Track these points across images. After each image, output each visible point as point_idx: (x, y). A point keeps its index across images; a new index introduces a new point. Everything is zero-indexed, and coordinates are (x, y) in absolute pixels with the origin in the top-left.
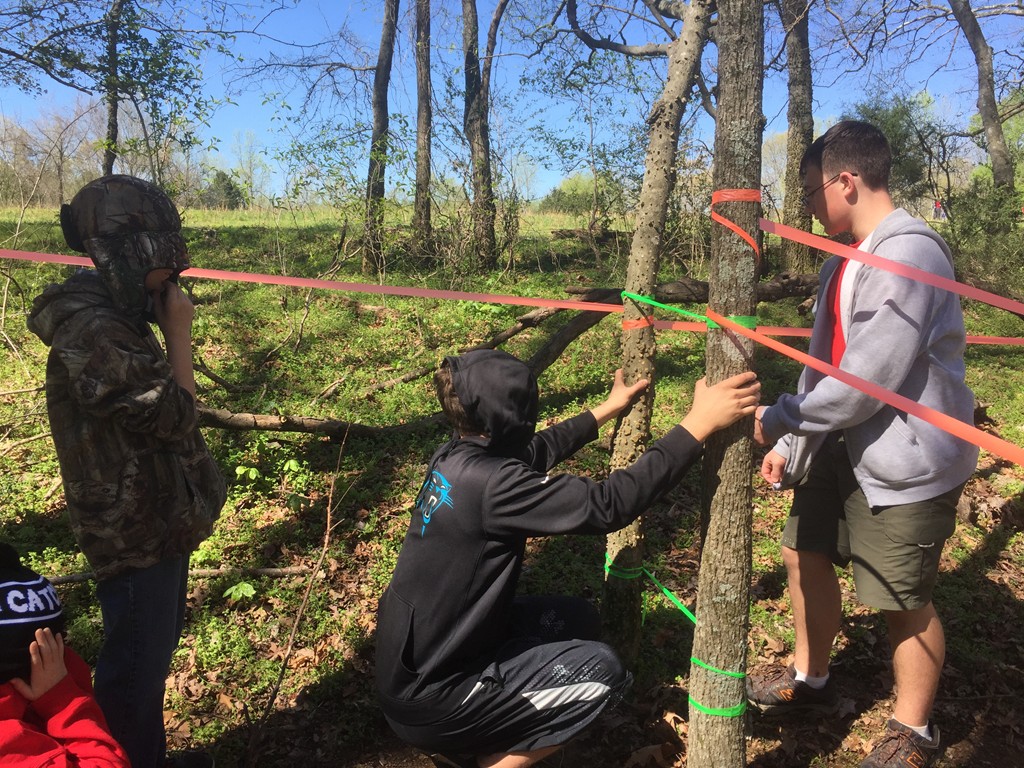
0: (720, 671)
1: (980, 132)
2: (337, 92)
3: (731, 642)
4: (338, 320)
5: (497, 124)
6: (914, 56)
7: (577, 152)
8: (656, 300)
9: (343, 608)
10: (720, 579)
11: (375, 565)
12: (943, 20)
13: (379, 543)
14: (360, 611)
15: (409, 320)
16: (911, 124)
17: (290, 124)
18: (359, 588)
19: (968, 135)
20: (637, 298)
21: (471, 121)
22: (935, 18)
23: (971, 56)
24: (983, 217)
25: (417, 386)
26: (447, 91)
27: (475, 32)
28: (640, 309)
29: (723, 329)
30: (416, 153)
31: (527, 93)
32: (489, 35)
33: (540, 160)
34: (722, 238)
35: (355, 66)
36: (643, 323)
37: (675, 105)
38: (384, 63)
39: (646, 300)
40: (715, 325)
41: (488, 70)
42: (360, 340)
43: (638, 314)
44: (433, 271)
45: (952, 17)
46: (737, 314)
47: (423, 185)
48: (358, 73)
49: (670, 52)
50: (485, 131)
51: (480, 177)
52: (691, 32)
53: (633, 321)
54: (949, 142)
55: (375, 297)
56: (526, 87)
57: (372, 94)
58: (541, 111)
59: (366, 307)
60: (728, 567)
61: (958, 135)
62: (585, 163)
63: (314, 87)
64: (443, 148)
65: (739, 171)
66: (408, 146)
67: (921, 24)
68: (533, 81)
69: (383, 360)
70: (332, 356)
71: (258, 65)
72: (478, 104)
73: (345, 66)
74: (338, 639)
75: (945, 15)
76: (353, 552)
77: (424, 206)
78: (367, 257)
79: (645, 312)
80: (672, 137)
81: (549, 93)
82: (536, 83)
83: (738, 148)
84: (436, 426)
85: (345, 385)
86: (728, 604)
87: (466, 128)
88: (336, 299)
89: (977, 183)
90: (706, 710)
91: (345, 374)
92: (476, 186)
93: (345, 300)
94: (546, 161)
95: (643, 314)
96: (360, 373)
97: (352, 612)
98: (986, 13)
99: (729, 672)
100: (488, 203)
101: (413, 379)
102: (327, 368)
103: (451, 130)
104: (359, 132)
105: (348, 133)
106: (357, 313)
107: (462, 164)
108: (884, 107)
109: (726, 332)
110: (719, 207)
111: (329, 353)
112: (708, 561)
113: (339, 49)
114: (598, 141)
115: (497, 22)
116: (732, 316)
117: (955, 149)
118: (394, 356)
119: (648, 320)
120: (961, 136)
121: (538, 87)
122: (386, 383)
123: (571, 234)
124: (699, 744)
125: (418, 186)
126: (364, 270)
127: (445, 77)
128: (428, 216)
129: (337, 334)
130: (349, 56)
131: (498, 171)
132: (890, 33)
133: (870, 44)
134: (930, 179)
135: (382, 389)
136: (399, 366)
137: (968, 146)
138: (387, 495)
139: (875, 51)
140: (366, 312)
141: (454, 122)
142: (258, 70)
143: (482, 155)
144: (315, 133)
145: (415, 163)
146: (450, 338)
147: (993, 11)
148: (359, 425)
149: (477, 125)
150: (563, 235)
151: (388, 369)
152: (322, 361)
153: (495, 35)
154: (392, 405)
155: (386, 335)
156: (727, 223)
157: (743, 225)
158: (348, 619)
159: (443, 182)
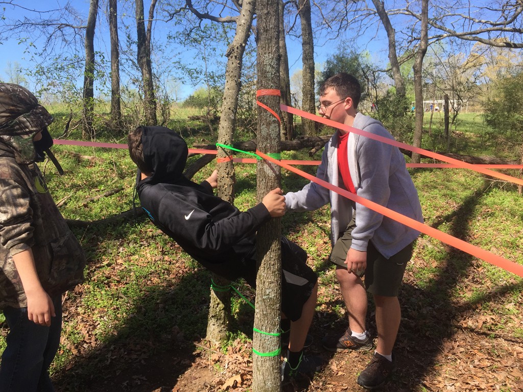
0: (267, 334)
1: (390, 70)
2: (64, 40)
3: (272, 318)
4: (68, 164)
5: (156, 60)
6: (361, 33)
7: (199, 75)
8: (234, 147)
9: (67, 321)
10: (266, 287)
11: (86, 297)
12: (373, 16)
13: (89, 284)
14: (77, 322)
15: (109, 163)
16: (359, 65)
17: (37, 57)
18: (77, 309)
19: (385, 71)
20: (224, 146)
21: (141, 58)
22: (370, 14)
23: (386, 33)
24: (391, 109)
25: (113, 198)
26: (127, 41)
27: (142, 11)
28: (225, 152)
29: (264, 160)
30: (110, 73)
31: (172, 44)
32: (150, 12)
33: (180, 79)
34: (262, 114)
35: (75, 26)
36: (228, 159)
37: (239, 47)
38: (91, 24)
39: (229, 148)
40: (260, 158)
41: (149, 30)
42: (81, 174)
43: (225, 155)
44: (123, 137)
45: (377, 14)
46: (271, 152)
47: (115, 91)
48: (76, 30)
49: (237, 21)
50: (149, 63)
51: (147, 88)
52: (246, 10)
53: (222, 158)
54: (376, 74)
55: (90, 151)
56: (171, 40)
57: (85, 41)
58: (179, 53)
59: (84, 157)
60: (270, 281)
61: (380, 71)
62: (203, 81)
63: (51, 36)
64: (127, 72)
65: (269, 80)
66: (106, 69)
67: (363, 17)
68: (174, 38)
69: (93, 185)
70: (64, 184)
71: (17, 24)
72: (145, 48)
73: (69, 26)
74: (64, 338)
75: (375, 13)
76: (74, 290)
77: (116, 102)
78: (85, 130)
79: (228, 153)
80: (239, 64)
81: (183, 44)
82: (176, 39)
83: (268, 68)
84: (123, 219)
85: (71, 200)
86: (270, 299)
87: (139, 61)
88: (66, 153)
89: (388, 93)
90: (261, 354)
91: (71, 194)
92: (145, 92)
93: (72, 153)
94: (183, 80)
95: (227, 154)
96: (80, 193)
97: (72, 323)
98: (392, 13)
99: (272, 333)
100: (152, 101)
101: (111, 195)
102: (60, 191)
103: (131, 62)
104: (78, 62)
105: (71, 62)
106: (79, 160)
107: (137, 80)
108: (346, 56)
109: (266, 162)
110: (260, 99)
111: (62, 183)
112: (260, 278)
113: (65, 17)
114: (210, 70)
115: (154, 6)
116: (269, 153)
117: (379, 77)
118: (100, 183)
119: (230, 158)
120: (382, 71)
121: (178, 41)
122: (95, 198)
123: (198, 118)
124: (258, 372)
125: (113, 91)
126: (83, 137)
127: (126, 34)
128: (119, 108)
129: (67, 172)
130: (71, 21)
131: (157, 85)
132: (349, 21)
133: (340, 26)
134: (368, 92)
135: (93, 201)
136: (102, 188)
137: (384, 76)
138: (94, 258)
139: (343, 30)
140: (84, 159)
141: (132, 58)
142: (17, 27)
143: (148, 76)
144: (52, 61)
145: (110, 79)
146: (132, 173)
147: (396, 12)
148: (78, 221)
149: (145, 60)
150: (194, 118)
151: (97, 190)
152: (57, 187)
153: (153, 12)
154: (98, 209)
155: (96, 173)
156: (264, 107)
157: (272, 107)
158: (70, 327)
159: (127, 90)
